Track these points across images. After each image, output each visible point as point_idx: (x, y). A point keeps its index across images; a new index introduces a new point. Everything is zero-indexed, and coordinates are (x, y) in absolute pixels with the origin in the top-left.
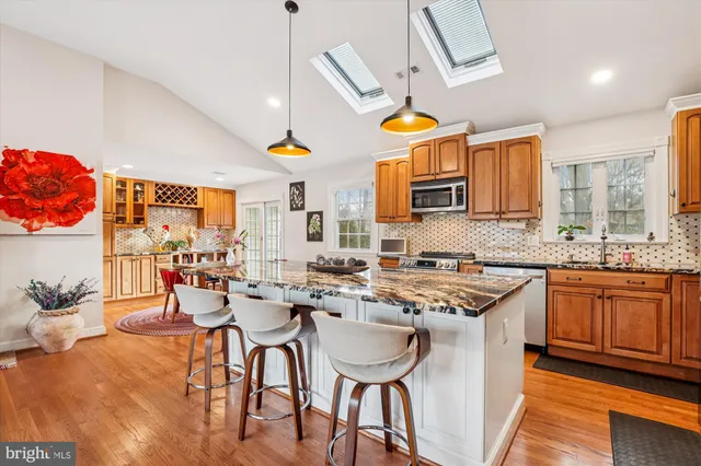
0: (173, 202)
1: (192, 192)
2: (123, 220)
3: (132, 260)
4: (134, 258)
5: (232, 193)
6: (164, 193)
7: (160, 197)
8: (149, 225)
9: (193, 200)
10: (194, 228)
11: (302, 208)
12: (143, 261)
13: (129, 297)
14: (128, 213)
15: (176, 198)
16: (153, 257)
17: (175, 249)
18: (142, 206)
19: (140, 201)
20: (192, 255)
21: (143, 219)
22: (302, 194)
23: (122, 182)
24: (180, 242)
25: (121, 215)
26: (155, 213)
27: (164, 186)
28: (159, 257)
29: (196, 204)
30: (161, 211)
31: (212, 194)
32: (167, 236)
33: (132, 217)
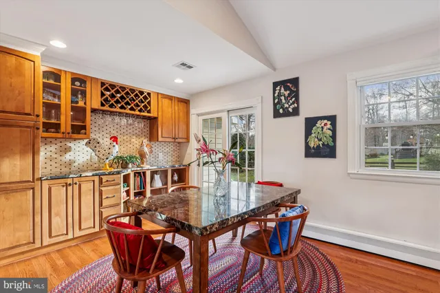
0: (122, 107)
1: (145, 98)
2: (57, 127)
3: (67, 185)
4: (69, 181)
5: (186, 102)
6: (113, 96)
7: (106, 100)
8: (92, 136)
9: (145, 107)
10: (146, 141)
11: (296, 112)
12: (83, 186)
13: (62, 238)
14: (63, 118)
15: (127, 103)
16: (96, 179)
17: (125, 166)
18: (84, 110)
19: (81, 104)
20: (144, 173)
21: (84, 127)
22: (295, 95)
23: (56, 75)
24: (131, 157)
25: (53, 121)
26: (100, 122)
27: (113, 86)
28: (105, 178)
29: (149, 112)
30: (109, 118)
31: (166, 102)
32: (116, 150)
33: (69, 123)
